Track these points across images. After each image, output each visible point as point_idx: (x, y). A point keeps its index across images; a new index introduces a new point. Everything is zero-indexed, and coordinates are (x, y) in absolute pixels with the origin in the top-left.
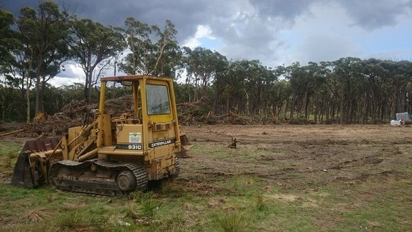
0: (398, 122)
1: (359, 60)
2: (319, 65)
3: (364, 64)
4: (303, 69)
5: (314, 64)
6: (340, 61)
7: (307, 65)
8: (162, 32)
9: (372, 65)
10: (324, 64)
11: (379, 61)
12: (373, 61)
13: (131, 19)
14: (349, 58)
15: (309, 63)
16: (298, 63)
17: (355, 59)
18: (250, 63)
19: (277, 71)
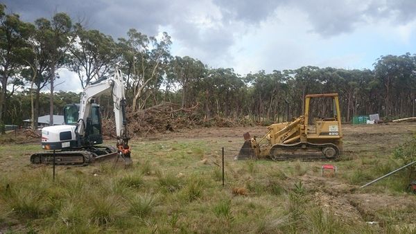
0: (372, 122)
1: (318, 68)
2: (282, 73)
3: (322, 72)
4: (268, 76)
5: (278, 72)
6: (301, 70)
7: (272, 73)
8: (159, 42)
9: (330, 73)
10: (286, 72)
11: (335, 70)
12: (330, 70)
13: (134, 30)
14: (310, 67)
15: (274, 71)
16: (264, 71)
17: (314, 68)
18: (225, 71)
19: (247, 78)
